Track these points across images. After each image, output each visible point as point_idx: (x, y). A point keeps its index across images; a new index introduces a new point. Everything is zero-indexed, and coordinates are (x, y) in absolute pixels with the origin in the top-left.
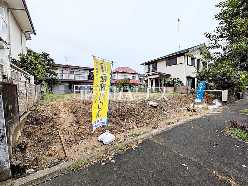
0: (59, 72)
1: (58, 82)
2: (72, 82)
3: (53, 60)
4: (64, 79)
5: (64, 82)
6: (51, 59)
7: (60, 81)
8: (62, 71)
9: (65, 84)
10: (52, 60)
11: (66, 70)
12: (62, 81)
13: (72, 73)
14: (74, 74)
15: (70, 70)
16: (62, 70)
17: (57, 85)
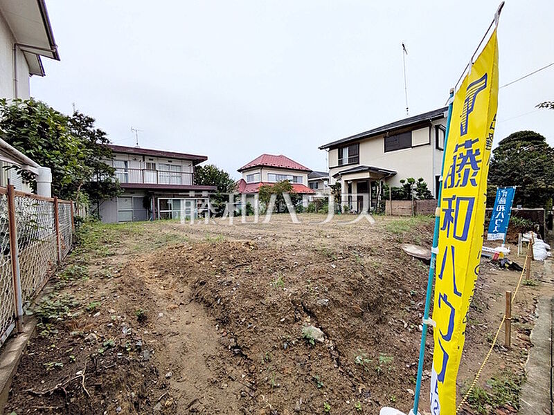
0: (118, 164)
1: (115, 190)
2: (151, 189)
3: (105, 134)
4: (129, 182)
5: (130, 189)
6: (99, 131)
7: (122, 188)
8: (126, 162)
9: (134, 196)
10: (101, 133)
11: (135, 159)
12: (125, 188)
13: (152, 167)
14: (155, 170)
15: (147, 161)
16: (126, 160)
17: (114, 199)
